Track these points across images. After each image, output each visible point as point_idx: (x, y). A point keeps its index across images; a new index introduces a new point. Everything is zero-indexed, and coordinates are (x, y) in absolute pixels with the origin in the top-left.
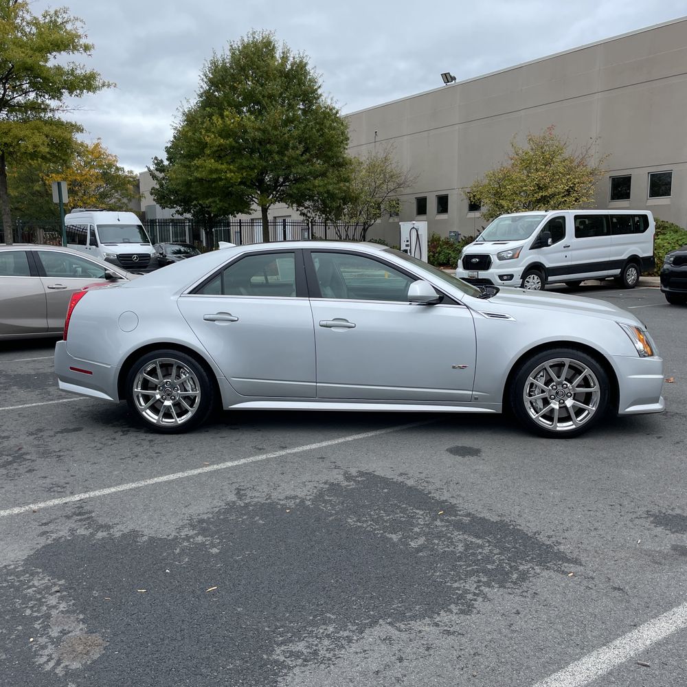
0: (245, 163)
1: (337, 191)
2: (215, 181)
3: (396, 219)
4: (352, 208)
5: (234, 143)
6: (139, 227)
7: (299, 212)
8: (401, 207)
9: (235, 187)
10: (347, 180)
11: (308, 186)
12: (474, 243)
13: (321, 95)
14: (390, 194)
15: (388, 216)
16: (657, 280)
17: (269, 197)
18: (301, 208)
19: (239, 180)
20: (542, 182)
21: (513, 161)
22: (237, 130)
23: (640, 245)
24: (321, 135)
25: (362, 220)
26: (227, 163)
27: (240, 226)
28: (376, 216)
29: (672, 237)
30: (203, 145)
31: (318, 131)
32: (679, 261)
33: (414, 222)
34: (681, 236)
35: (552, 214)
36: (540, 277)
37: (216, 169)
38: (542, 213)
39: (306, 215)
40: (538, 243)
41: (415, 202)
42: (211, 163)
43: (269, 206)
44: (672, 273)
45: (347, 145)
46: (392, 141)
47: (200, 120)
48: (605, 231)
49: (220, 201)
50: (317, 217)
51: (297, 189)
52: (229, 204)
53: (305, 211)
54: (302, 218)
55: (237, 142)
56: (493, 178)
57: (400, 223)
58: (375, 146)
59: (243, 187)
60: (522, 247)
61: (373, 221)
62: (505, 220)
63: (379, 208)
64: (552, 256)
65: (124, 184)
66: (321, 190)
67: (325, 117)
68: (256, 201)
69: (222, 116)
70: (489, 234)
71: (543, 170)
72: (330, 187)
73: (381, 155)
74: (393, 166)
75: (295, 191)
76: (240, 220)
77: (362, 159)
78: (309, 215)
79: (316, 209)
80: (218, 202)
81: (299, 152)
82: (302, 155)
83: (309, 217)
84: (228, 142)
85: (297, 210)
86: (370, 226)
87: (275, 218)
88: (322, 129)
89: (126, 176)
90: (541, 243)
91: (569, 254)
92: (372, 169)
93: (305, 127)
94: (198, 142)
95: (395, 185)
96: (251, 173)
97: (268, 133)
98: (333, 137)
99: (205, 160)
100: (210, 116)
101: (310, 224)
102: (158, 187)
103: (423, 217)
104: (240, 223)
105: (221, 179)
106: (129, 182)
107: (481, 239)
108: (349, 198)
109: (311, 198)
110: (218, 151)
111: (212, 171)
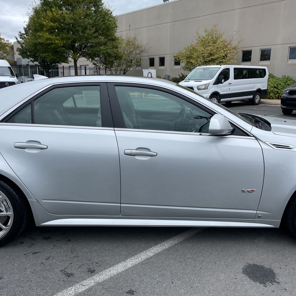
0: (64, 36)
1: (112, 53)
2: (50, 44)
3: (140, 68)
4: (119, 62)
5: (58, 25)
6: (9, 67)
7: (92, 63)
8: (142, 62)
9: (60, 48)
10: (117, 47)
11: (97, 50)
12: (184, 81)
13: (103, 3)
14: (137, 56)
15: (136, 66)
16: (279, 101)
17: (77, 54)
18: (93, 61)
19: (62, 44)
20: (212, 52)
21: (197, 41)
22: (60, 19)
23: (261, 84)
24: (104, 24)
25: (123, 68)
26: (55, 36)
27: (63, 69)
28: (130, 66)
29: (273, 80)
30: (42, 26)
31: (102, 21)
32: (292, 92)
33: (150, 70)
34: (277, 80)
35: (223, 67)
36: (217, 99)
37: (50, 38)
38: (219, 66)
39: (96, 65)
40: (217, 82)
41: (148, 60)
42: (47, 35)
43: (78, 59)
44: (287, 99)
45: (116, 30)
46: (138, 29)
47: (41, 12)
48: (247, 76)
49: (52, 55)
50: (102, 66)
51: (92, 51)
52: (57, 57)
53: (96, 62)
54: (94, 66)
55: (60, 25)
56: (188, 49)
57: (143, 70)
58: (129, 32)
59: (64, 48)
60: (210, 83)
61: (128, 69)
62: (199, 69)
63: (131, 62)
64: (223, 89)
65: (4, 47)
66: (104, 52)
67: (105, 15)
68: (71, 56)
69: (51, 11)
70: (192, 76)
71: (212, 45)
72: (109, 51)
73: (133, 36)
74: (139, 42)
75: (91, 52)
76: (63, 66)
77: (123, 38)
78: (97, 64)
79: (101, 62)
80: (50, 55)
81: (92, 32)
82: (94, 34)
83: (97, 66)
84: (55, 25)
85: (92, 62)
86: (127, 71)
87: (81, 66)
88: (104, 21)
89: (5, 43)
90: (218, 81)
91: (231, 87)
92: (128, 43)
93: (96, 19)
94: (40, 24)
95: (140, 51)
96: (68, 42)
97: (77, 21)
98: (110, 25)
99: (43, 33)
100: (46, 11)
101: (98, 69)
102: (20, 47)
103: (153, 67)
104: (63, 67)
105: (53, 44)
106: (7, 46)
107: (188, 79)
108: (118, 57)
109: (98, 56)
110: (50, 29)
111: (47, 39)
